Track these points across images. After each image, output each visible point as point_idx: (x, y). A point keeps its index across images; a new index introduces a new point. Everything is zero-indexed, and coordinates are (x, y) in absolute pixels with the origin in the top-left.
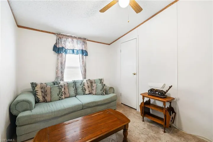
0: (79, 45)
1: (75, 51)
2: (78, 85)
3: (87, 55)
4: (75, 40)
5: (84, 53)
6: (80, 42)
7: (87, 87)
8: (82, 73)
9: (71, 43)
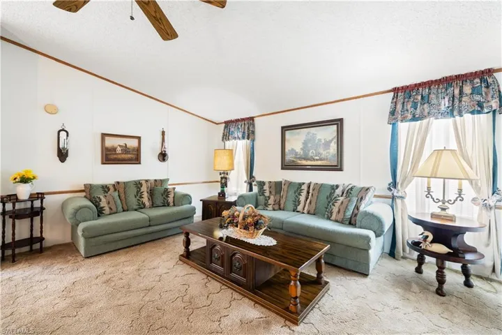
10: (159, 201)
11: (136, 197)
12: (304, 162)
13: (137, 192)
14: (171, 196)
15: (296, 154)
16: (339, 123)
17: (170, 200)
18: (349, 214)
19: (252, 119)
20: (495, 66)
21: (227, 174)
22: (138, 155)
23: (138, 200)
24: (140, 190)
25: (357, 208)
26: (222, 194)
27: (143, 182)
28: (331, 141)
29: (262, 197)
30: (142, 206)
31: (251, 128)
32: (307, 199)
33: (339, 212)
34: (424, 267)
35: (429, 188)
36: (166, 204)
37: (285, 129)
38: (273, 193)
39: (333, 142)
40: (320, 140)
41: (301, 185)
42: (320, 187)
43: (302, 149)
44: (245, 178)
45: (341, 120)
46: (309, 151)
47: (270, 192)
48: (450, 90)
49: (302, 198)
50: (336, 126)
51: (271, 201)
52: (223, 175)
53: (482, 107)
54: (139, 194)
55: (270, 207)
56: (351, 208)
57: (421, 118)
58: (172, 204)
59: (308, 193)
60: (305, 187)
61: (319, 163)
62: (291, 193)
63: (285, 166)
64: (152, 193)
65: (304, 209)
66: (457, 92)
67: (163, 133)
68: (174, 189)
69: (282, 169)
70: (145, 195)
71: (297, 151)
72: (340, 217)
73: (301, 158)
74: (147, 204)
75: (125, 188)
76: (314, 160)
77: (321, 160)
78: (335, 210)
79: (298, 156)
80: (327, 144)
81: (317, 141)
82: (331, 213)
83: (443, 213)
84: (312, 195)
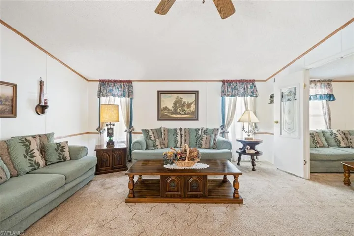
0: (323, 90)
1: (318, 96)
2: (328, 135)
3: (334, 99)
4: (318, 84)
5: (331, 97)
6: (325, 86)
7: (341, 138)
8: (326, 122)
9: (314, 87)
10: (54, 157)
11: (25, 157)
12: (175, 116)
13: (27, 151)
14: (67, 150)
15: (169, 110)
16: (196, 93)
17: (67, 154)
18: (212, 143)
19: (130, 82)
20: (256, 79)
21: (114, 125)
22: (12, 106)
23: (29, 160)
24: (30, 148)
25: (215, 140)
26: (111, 143)
27: (31, 139)
28: (191, 103)
29: (150, 141)
30: (36, 166)
31: (130, 89)
32: (181, 138)
33: (206, 143)
34: (240, 163)
35: (243, 127)
36: (62, 160)
37: (160, 93)
38: (157, 137)
39: (193, 104)
40: (185, 102)
41: (175, 130)
42: (189, 131)
43: (173, 107)
44: (125, 128)
45: (197, 92)
46: (177, 109)
47: (155, 137)
48: (243, 85)
49: (179, 138)
50: (195, 95)
51: (158, 143)
52: (109, 127)
53: (253, 94)
54: (29, 153)
55: (159, 147)
56: (213, 140)
57: (234, 96)
58: (68, 158)
59: (181, 135)
60: (178, 131)
61: (184, 116)
62: (171, 136)
63: (161, 118)
64: (43, 150)
65: (181, 145)
66: (246, 86)
67: (41, 83)
68: (67, 142)
69: (158, 120)
70: (37, 154)
71: (169, 108)
72: (208, 146)
73: (172, 113)
74: (42, 162)
75: (8, 149)
76: (181, 114)
77: (185, 114)
78: (203, 143)
79: (170, 112)
80: (189, 105)
81: (183, 103)
82: (201, 145)
83: (249, 137)
84: (185, 136)
